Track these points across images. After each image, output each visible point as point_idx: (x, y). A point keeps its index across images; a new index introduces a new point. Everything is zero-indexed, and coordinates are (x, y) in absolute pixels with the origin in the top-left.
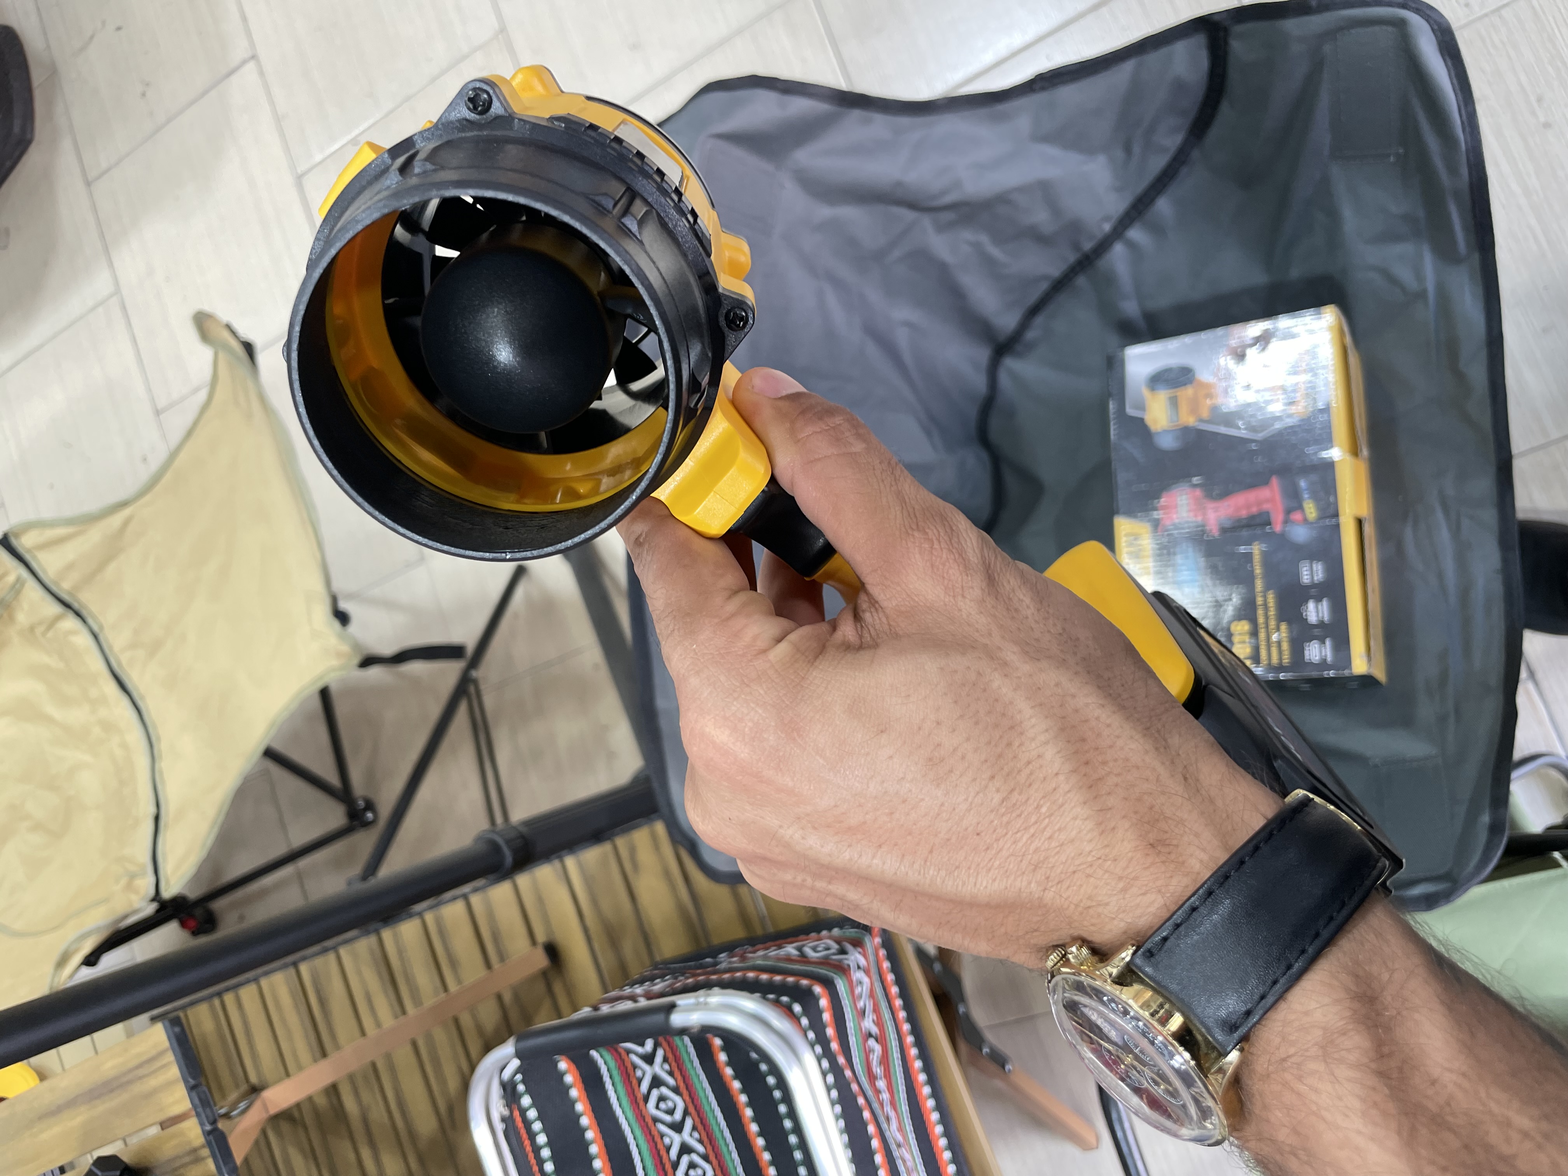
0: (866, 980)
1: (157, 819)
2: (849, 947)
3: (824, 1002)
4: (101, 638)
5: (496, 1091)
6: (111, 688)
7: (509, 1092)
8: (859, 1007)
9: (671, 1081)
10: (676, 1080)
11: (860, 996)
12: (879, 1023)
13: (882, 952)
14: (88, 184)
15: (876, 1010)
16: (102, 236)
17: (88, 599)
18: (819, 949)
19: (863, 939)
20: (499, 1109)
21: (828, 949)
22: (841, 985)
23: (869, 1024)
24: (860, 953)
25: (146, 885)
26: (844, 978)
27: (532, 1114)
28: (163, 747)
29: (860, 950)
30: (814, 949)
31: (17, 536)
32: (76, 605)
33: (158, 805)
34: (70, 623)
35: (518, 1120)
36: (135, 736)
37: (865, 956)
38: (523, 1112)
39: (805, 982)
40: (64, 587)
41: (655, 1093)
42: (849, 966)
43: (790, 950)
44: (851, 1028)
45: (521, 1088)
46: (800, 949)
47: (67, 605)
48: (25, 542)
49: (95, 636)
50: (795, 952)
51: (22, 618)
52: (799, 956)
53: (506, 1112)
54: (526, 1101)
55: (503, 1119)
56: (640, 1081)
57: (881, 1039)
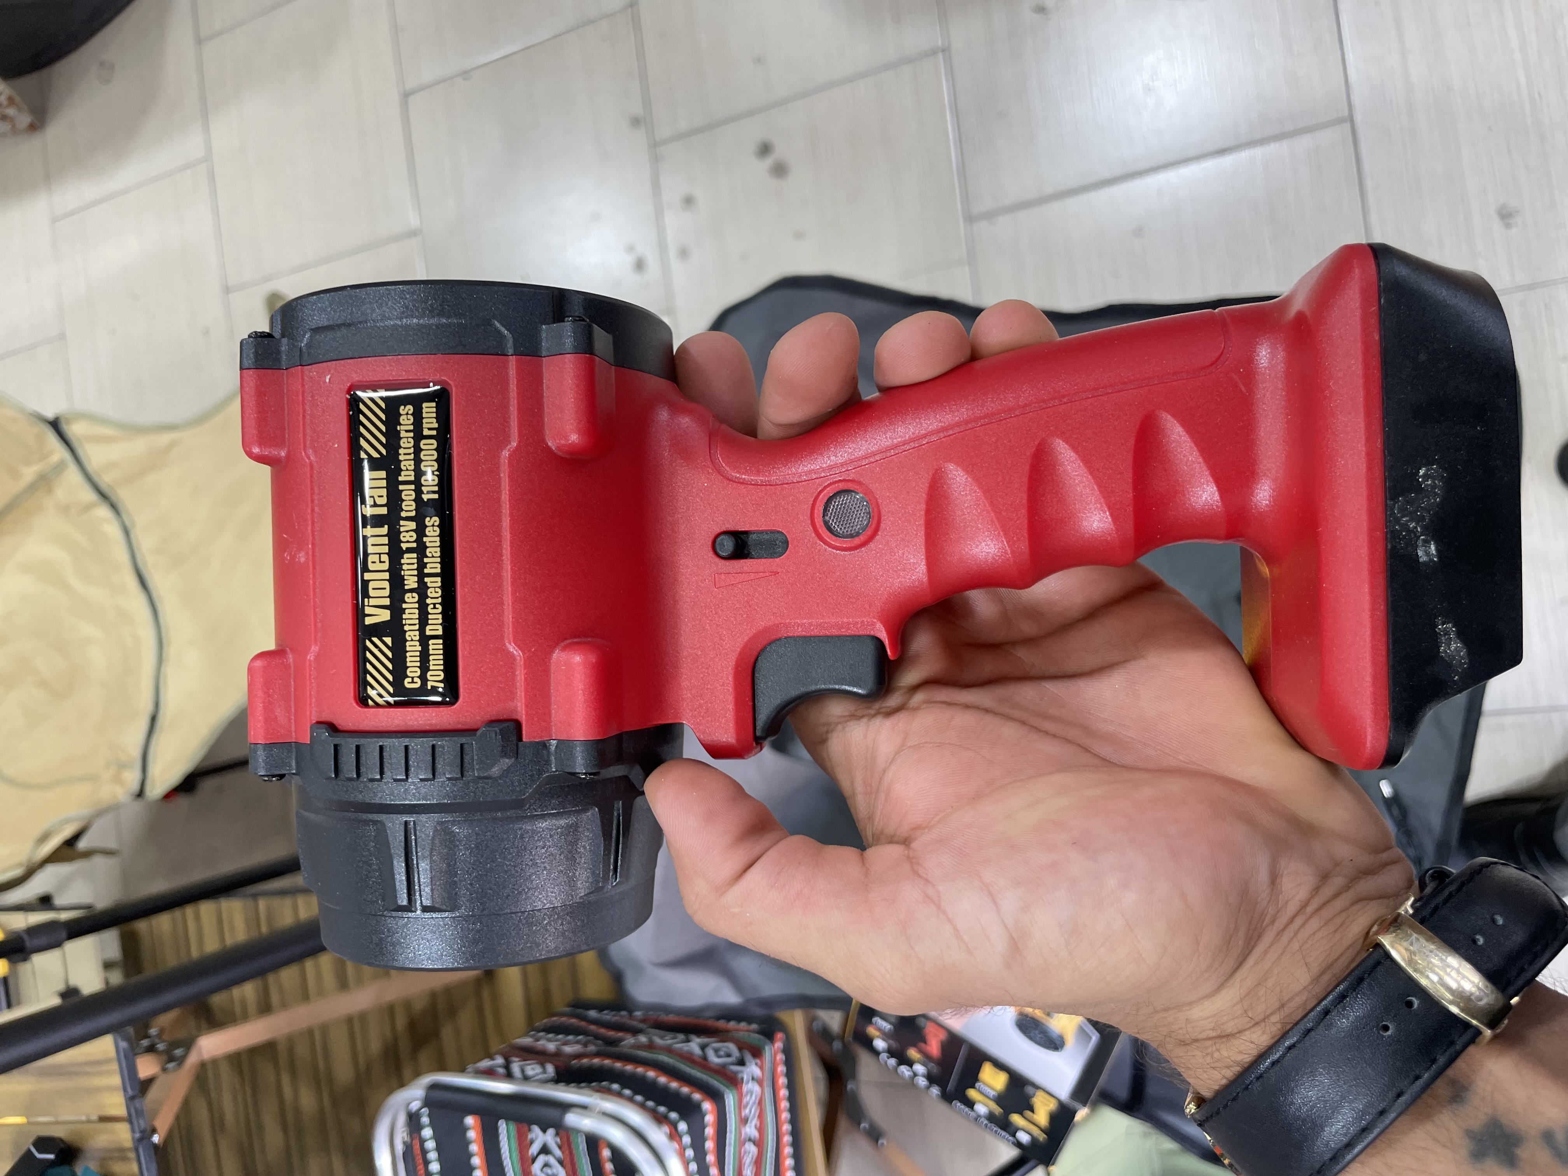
0: (756, 1088)
1: (153, 719)
2: (748, 1057)
3: (710, 1118)
4: (132, 536)
5: (402, 1119)
6: (132, 582)
7: (413, 1120)
8: (743, 1114)
9: (558, 1153)
10: (563, 1153)
11: (746, 1107)
12: (761, 1129)
13: (781, 1057)
14: (199, 41)
15: (761, 1117)
16: (203, 99)
17: (124, 496)
18: (722, 1053)
19: (764, 1048)
20: (401, 1135)
21: (729, 1055)
22: (730, 1100)
23: (751, 1130)
24: (756, 1064)
25: (132, 778)
26: (735, 1092)
27: (430, 1145)
28: (171, 651)
29: (758, 1061)
30: (716, 1051)
31: (68, 422)
32: (114, 498)
33: (157, 705)
34: (103, 512)
35: (417, 1146)
36: (147, 634)
37: (761, 1068)
38: (422, 1141)
39: (697, 1096)
40: (106, 480)
41: (542, 1159)
42: (742, 1079)
43: (694, 1046)
44: (730, 1139)
45: (425, 1120)
46: (703, 1047)
47: (103, 496)
48: (75, 430)
49: (126, 532)
50: (697, 1051)
51: (60, 493)
52: (700, 1057)
53: (407, 1139)
54: (427, 1132)
55: (404, 1143)
56: (532, 1142)
57: (759, 1143)
